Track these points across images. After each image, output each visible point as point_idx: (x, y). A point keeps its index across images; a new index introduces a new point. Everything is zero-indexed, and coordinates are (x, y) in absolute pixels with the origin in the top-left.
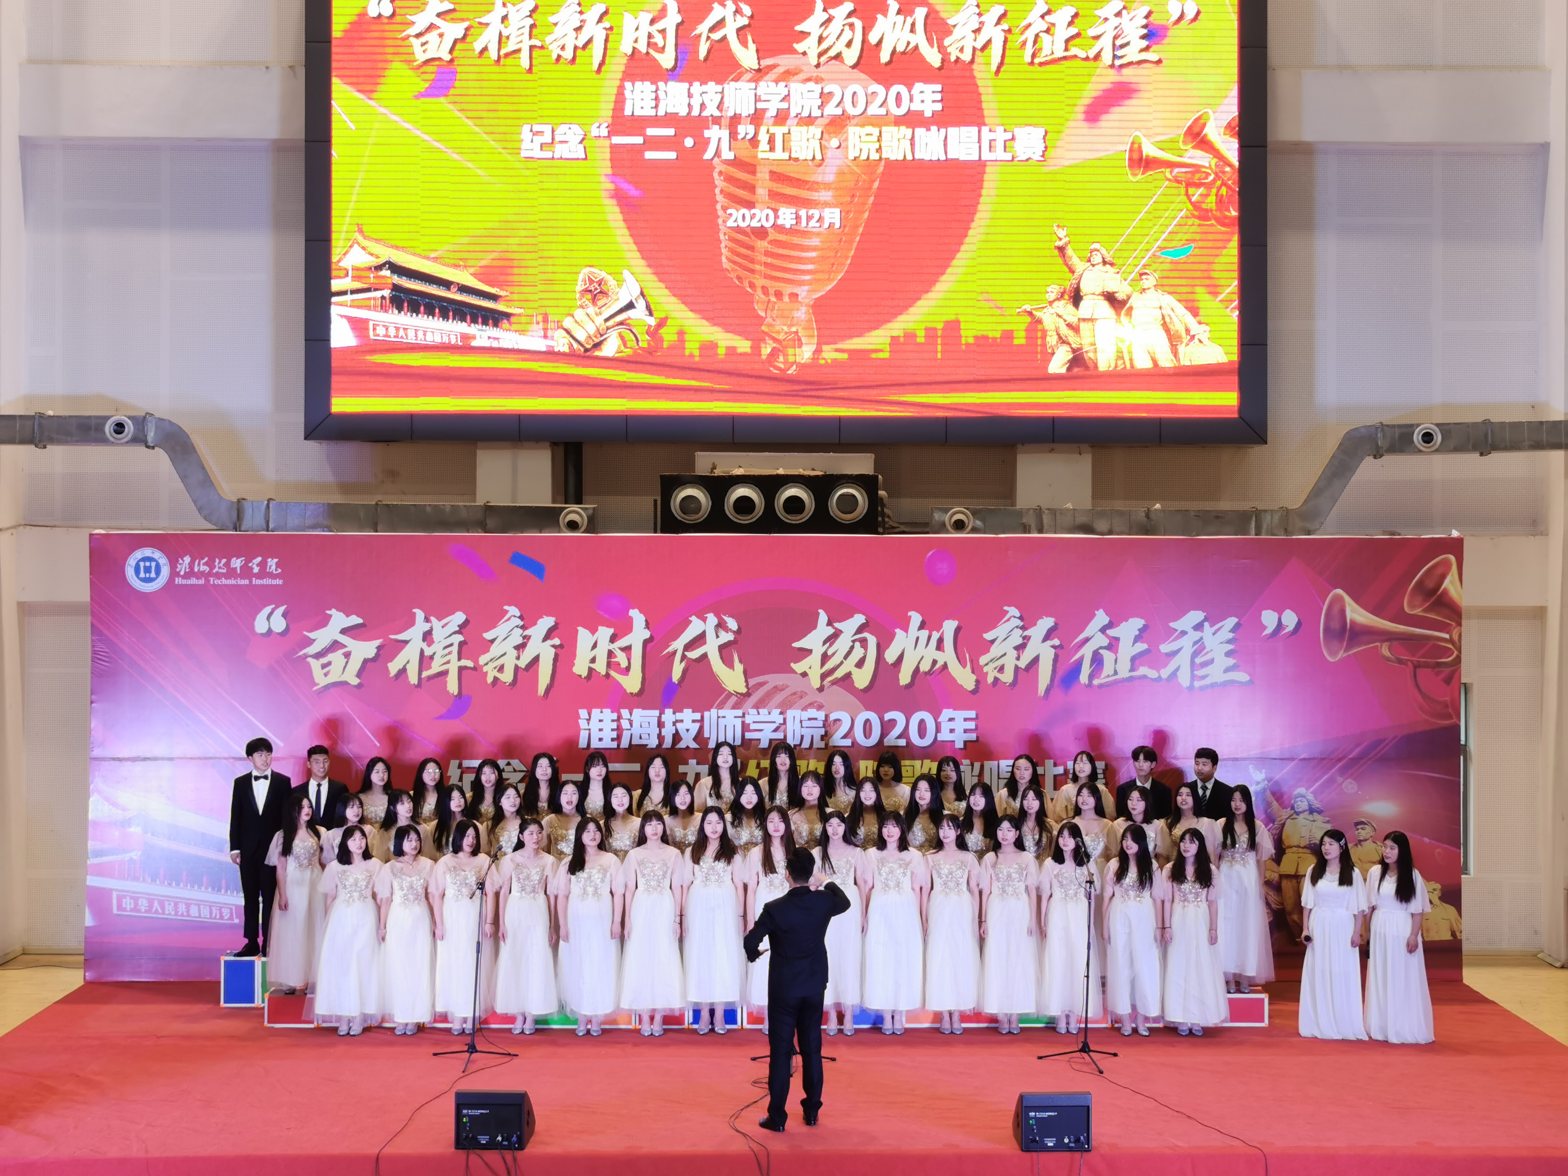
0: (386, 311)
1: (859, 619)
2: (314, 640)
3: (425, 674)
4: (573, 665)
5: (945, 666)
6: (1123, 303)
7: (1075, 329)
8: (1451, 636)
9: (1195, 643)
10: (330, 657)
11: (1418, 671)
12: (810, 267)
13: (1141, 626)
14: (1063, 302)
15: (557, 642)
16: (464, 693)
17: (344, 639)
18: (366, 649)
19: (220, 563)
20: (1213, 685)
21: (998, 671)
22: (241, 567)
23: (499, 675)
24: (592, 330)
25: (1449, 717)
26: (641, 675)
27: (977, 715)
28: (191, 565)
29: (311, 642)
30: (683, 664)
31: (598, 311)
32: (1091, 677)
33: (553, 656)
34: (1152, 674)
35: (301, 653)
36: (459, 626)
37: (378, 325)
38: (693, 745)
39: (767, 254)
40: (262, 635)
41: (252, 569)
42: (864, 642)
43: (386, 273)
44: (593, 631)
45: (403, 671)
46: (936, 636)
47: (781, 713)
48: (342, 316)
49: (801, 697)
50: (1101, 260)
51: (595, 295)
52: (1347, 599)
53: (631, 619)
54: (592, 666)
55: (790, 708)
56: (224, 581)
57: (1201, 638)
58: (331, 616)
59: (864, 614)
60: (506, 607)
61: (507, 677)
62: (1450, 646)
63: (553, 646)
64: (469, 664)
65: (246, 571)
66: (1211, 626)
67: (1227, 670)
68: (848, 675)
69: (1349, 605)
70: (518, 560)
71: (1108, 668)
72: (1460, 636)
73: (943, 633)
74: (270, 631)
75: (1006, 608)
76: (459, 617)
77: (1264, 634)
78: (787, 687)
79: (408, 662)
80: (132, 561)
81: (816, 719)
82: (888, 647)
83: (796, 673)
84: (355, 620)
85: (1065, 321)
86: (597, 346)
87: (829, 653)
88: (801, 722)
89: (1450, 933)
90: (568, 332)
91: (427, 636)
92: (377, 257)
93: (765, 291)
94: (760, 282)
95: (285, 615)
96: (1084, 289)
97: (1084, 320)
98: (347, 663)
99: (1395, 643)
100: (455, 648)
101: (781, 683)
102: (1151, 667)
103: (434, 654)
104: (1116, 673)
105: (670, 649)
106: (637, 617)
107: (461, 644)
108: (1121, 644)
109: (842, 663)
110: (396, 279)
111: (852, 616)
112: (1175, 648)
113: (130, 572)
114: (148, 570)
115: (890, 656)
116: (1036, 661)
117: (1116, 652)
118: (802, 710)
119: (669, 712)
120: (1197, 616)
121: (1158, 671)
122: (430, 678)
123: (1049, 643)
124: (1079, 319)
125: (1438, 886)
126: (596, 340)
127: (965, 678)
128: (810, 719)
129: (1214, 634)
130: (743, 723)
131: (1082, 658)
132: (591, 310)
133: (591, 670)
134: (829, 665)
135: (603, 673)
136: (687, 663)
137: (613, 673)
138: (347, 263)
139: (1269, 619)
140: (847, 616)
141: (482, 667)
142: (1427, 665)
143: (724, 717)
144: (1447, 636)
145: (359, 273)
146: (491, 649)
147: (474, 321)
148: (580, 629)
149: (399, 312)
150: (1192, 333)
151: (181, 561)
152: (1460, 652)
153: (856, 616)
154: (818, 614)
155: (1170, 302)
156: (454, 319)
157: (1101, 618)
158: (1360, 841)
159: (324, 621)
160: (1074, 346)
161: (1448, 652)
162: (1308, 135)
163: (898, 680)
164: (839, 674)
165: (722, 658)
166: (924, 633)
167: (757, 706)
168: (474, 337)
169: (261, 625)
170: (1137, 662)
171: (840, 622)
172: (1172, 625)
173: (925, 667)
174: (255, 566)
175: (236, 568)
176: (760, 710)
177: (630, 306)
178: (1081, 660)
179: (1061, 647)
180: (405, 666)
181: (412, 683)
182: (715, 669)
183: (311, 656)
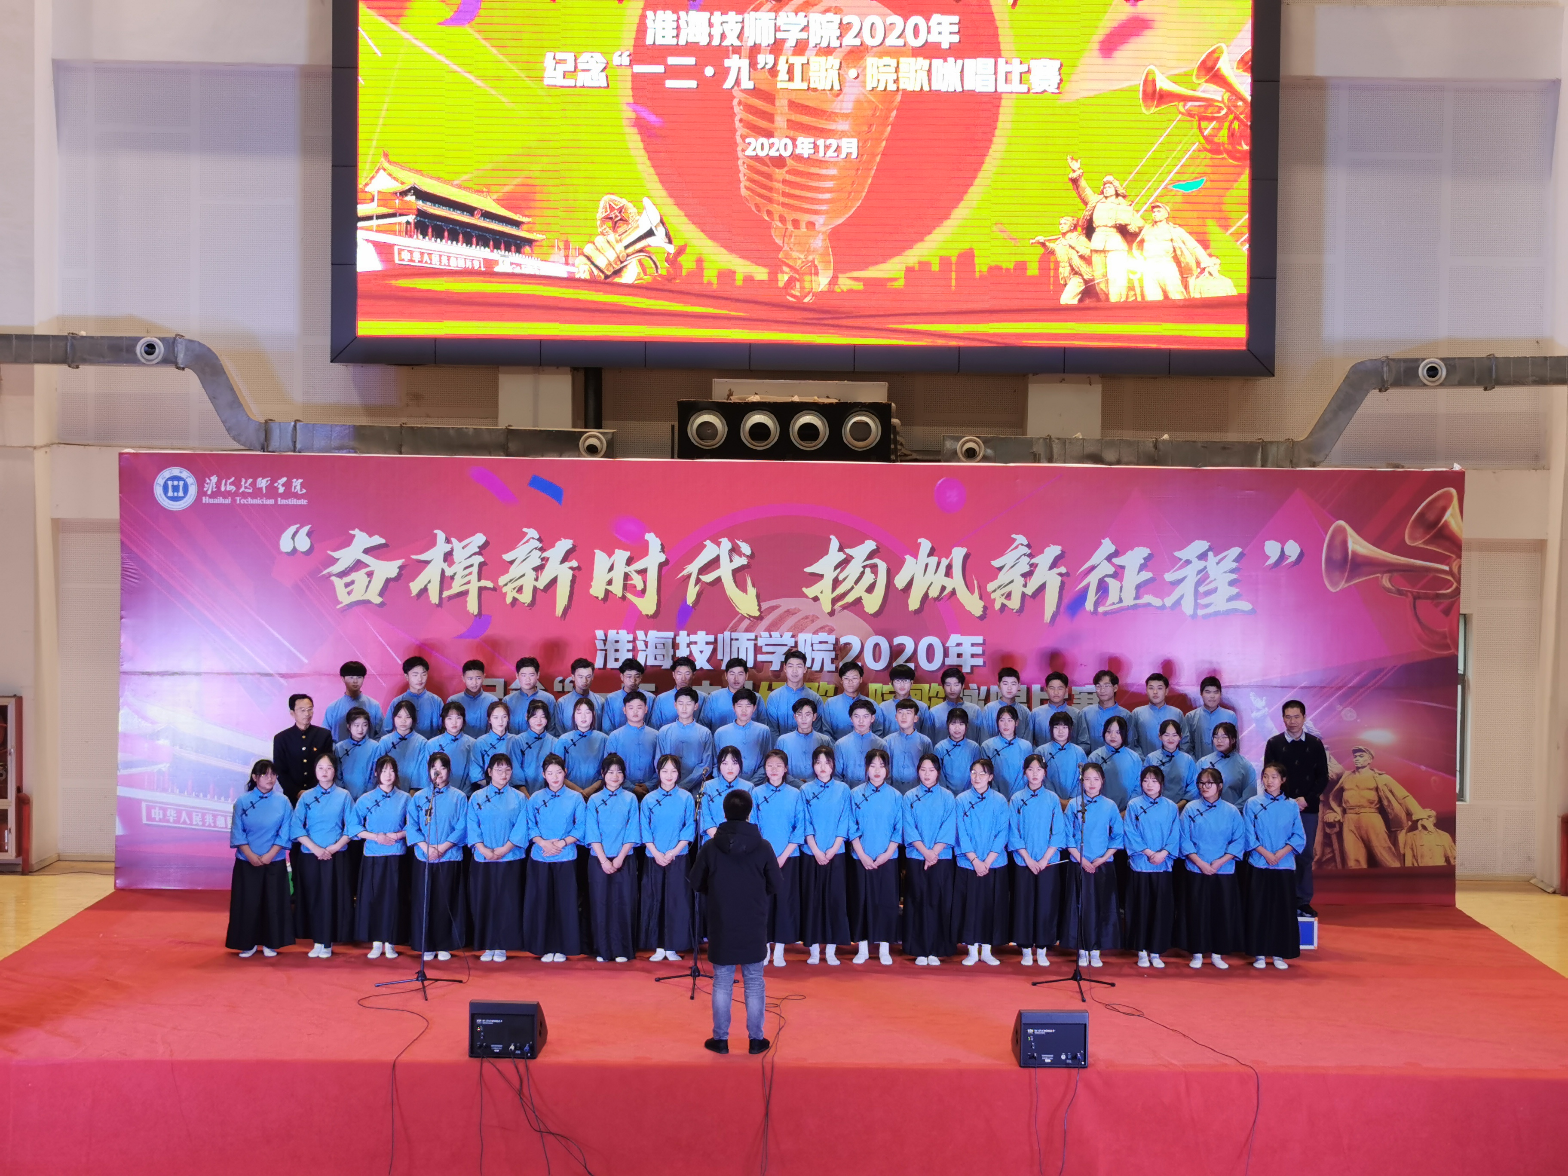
0: (411, 236)
1: (870, 545)
2: (338, 559)
3: (446, 594)
4: (591, 586)
5: (953, 592)
6: (1135, 235)
7: (1087, 260)
8: (1450, 568)
9: (1199, 572)
10: (354, 576)
11: (1418, 602)
12: (827, 196)
13: (1146, 555)
14: (1075, 233)
15: (574, 564)
16: (483, 612)
17: (367, 559)
18: (388, 569)
19: (246, 483)
20: (1216, 614)
21: (1006, 598)
22: (266, 487)
23: (517, 596)
24: (612, 257)
25: (1447, 647)
26: (656, 597)
27: (984, 640)
28: (218, 485)
29: (334, 561)
30: (698, 587)
31: (619, 238)
32: (1097, 604)
33: (571, 578)
34: (1156, 602)
35: (325, 572)
36: (479, 547)
37: (403, 250)
38: (707, 667)
39: (785, 182)
40: (287, 554)
41: (277, 488)
42: (874, 568)
43: (411, 198)
44: (610, 555)
45: (424, 590)
46: (945, 562)
47: (793, 636)
48: (368, 241)
49: (813, 621)
50: (1114, 193)
51: (616, 222)
52: (1349, 530)
53: (647, 542)
54: (609, 588)
55: (801, 632)
56: (250, 501)
57: (1205, 568)
58: (354, 536)
59: (874, 540)
60: (525, 530)
61: (526, 598)
62: (1450, 578)
63: (571, 568)
64: (489, 584)
65: (271, 491)
66: (1215, 556)
67: (1230, 599)
68: (859, 600)
69: (1352, 536)
70: (537, 483)
71: (1113, 595)
72: (1460, 567)
73: (951, 560)
74: (295, 550)
75: (1014, 536)
76: (479, 539)
77: (1267, 564)
78: (799, 610)
79: (429, 582)
80: (160, 480)
81: (827, 642)
82: (898, 573)
83: (807, 597)
84: (378, 540)
85: (1078, 252)
86: (617, 272)
87: (841, 578)
88: (812, 645)
89: (1444, 859)
90: (589, 258)
91: (448, 557)
92: (403, 183)
93: (782, 219)
94: (777, 209)
95: (309, 534)
96: (1097, 222)
97: (1096, 251)
98: (370, 582)
99: (1395, 574)
100: (475, 569)
101: (793, 607)
102: (1156, 595)
103: (455, 574)
104: (1121, 600)
105: (685, 573)
106: (653, 541)
107: (481, 565)
108: (1126, 572)
109: (852, 588)
110: (421, 205)
111: (863, 542)
112: (1180, 577)
113: (158, 491)
114: (176, 489)
115: (900, 582)
116: (1042, 587)
117: (1121, 580)
118: (814, 633)
119: (683, 634)
120: (1201, 545)
121: (1163, 600)
122: (450, 598)
123: (1056, 571)
124: (1091, 251)
125: (1433, 813)
126: (617, 267)
127: (973, 604)
128: (821, 643)
129: (1218, 563)
130: (755, 645)
131: (1088, 586)
132: (612, 237)
133: (607, 592)
134: (840, 590)
135: (620, 595)
136: (701, 586)
137: (629, 596)
138: (373, 188)
139: (1272, 549)
140: (858, 541)
141: (501, 588)
142: (1426, 597)
143: (737, 639)
144: (1447, 568)
145: (384, 198)
146: (510, 570)
147: (497, 247)
148: (597, 552)
149: (424, 238)
150: (1202, 266)
151: (208, 481)
152: (1459, 582)
153: (867, 542)
154: (830, 539)
155: (1181, 234)
156: (477, 244)
157: (1107, 546)
158: (1358, 768)
159: (348, 541)
160: (1086, 277)
161: (1448, 584)
162: (1320, 70)
163: (908, 605)
164: (849, 599)
165: (735, 582)
166: (934, 560)
167: (769, 629)
168: (496, 262)
169: (286, 544)
170: (1142, 590)
171: (851, 547)
172: (1177, 554)
173: (934, 593)
174: (280, 486)
175: (261, 488)
176: (772, 633)
177: (650, 233)
178: (1087, 587)
179: (1067, 574)
180: (426, 586)
181: (433, 602)
182: (728, 592)
183: (335, 575)
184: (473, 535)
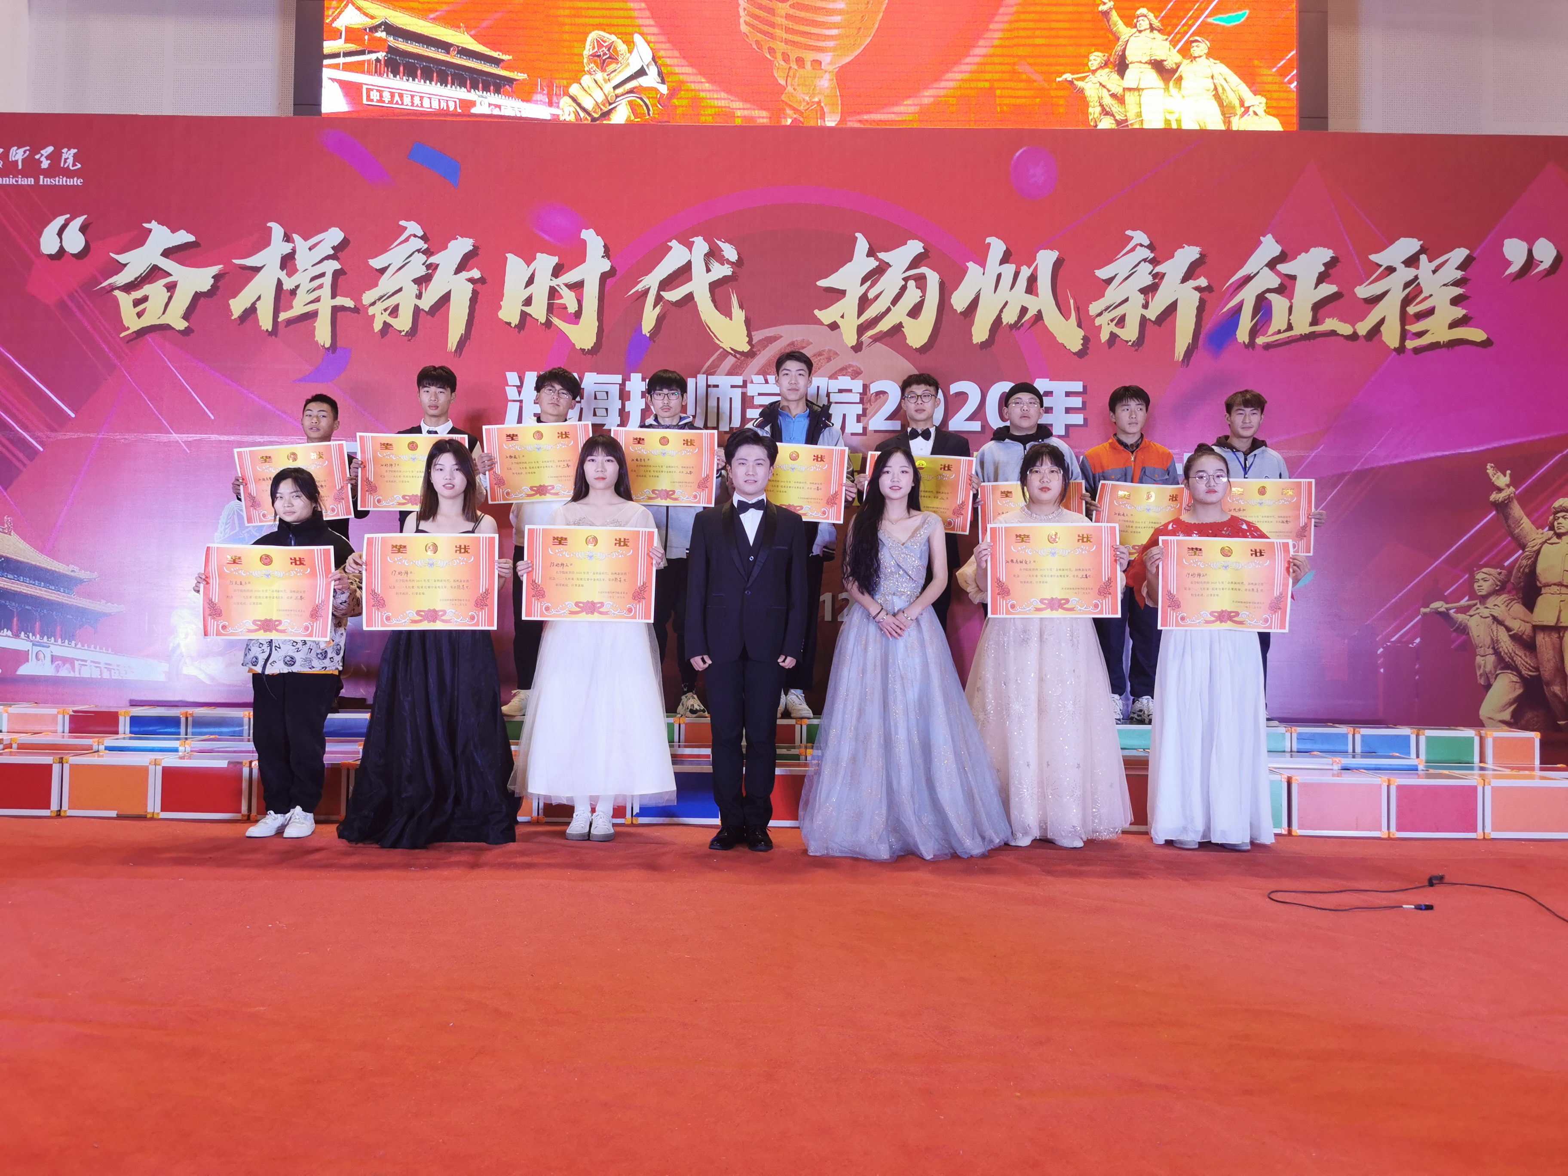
0: (381, 75)
1: (915, 247)
2: (125, 265)
3: (283, 316)
4: (500, 307)
5: (1039, 316)
6: (1174, 71)
7: (1119, 99)
9: (1407, 285)
10: (147, 290)
12: (834, 32)
13: (1327, 259)
14: (1107, 70)
15: (476, 274)
16: (339, 344)
17: (167, 264)
18: (198, 279)
20: (1436, 346)
21: (1117, 324)
22: (23, 160)
23: (390, 320)
24: (600, 98)
26: (596, 324)
27: (1085, 387)
29: (120, 267)
30: (658, 309)
31: (607, 78)
32: (1254, 332)
33: (470, 295)
34: (1345, 329)
35: (106, 284)
36: (333, 248)
39: (788, 17)
40: (50, 256)
41: (39, 162)
42: (921, 281)
43: (381, 34)
44: (529, 261)
45: (251, 311)
46: (1026, 272)
48: (333, 80)
49: (829, 359)
50: (1148, 26)
51: (604, 61)
53: (584, 242)
54: (526, 309)
56: (0, 181)
57: (1416, 278)
58: (150, 231)
59: (920, 239)
60: (403, 223)
61: (403, 323)
63: (470, 280)
64: (349, 303)
65: (31, 167)
66: (1430, 261)
67: (1454, 325)
68: (898, 328)
70: (422, 153)
71: (1278, 321)
73: (1036, 269)
74: (62, 251)
75: (1129, 233)
76: (334, 236)
77: (1508, 272)
78: (809, 344)
79: (259, 298)
81: (850, 391)
82: (956, 288)
83: (821, 323)
84: (184, 237)
85: (1109, 91)
86: (606, 114)
87: (871, 295)
88: (828, 394)
90: (574, 100)
91: (288, 262)
92: (372, 18)
93: (786, 58)
94: (780, 46)
95: (83, 229)
96: (1130, 56)
97: (1130, 89)
98: (170, 298)
100: (327, 281)
101: (799, 339)
102: (1342, 319)
103: (297, 287)
104: (1290, 327)
105: (640, 287)
106: (593, 241)
107: (337, 274)
108: (1299, 283)
109: (888, 310)
110: (392, 41)
111: (905, 243)
112: (1378, 292)
115: (960, 301)
116: (1172, 308)
117: (1290, 297)
118: (830, 378)
120: (1408, 246)
121: (1353, 327)
122: (289, 322)
123: (1192, 283)
124: (1124, 89)
126: (605, 109)
127: (1068, 334)
128: (840, 391)
129: (1434, 272)
130: (744, 395)
131: (1240, 306)
132: (600, 76)
133: (524, 315)
134: (871, 313)
135: (543, 320)
136: (663, 307)
137: (556, 321)
138: (340, 24)
139: (1515, 250)
140: (896, 242)
141: (366, 308)
143: (717, 387)
145: (352, 35)
146: (380, 283)
147: (474, 86)
148: (510, 256)
149: (395, 76)
150: (1246, 105)
153: (909, 242)
154: (856, 238)
155: (1221, 70)
156: (453, 84)
157: (1269, 247)
159: (140, 239)
160: (1118, 117)
163: (971, 336)
164: (884, 325)
165: (714, 301)
166: (1009, 269)
168: (473, 104)
169: (49, 243)
170: (1321, 312)
171: (887, 250)
172: (1374, 257)
173: (1009, 317)
174: (43, 159)
175: (17, 161)
178: (1239, 308)
179: (1209, 289)
180: (254, 304)
181: (264, 328)
182: (704, 317)
183: (118, 288)
184: (326, 230)
